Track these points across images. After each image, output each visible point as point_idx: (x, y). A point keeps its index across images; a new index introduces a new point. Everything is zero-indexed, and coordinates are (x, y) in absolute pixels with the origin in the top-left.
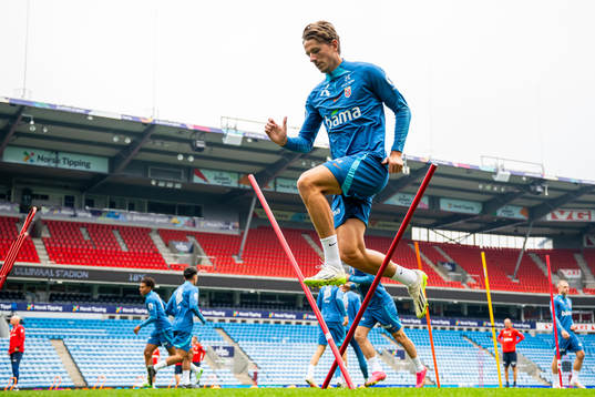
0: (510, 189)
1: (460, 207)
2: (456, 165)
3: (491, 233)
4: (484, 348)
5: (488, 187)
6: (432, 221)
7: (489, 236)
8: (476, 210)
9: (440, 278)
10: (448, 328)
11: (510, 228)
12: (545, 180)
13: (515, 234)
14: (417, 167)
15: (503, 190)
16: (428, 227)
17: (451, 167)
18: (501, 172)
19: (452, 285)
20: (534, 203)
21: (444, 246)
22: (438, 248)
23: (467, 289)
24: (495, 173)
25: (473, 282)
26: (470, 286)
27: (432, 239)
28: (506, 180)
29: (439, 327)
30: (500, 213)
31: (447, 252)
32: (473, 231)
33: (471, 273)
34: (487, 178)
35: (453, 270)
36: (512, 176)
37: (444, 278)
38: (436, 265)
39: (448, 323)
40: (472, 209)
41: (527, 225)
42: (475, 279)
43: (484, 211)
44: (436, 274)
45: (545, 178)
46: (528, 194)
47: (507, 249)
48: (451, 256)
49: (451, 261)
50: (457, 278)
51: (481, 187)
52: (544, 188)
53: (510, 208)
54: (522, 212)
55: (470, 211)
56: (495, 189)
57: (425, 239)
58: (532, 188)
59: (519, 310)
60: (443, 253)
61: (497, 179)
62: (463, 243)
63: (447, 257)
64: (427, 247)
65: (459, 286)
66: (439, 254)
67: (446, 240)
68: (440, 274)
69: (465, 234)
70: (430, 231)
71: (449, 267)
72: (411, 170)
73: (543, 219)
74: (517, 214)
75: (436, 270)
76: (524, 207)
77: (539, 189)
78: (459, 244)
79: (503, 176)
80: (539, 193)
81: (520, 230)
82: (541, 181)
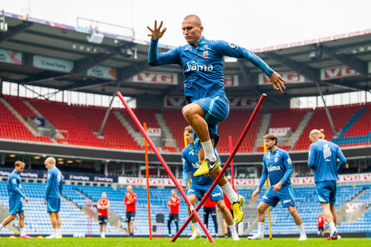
0: (102, 50)
1: (53, 65)
2: (53, 25)
3: (79, 91)
4: (70, 200)
5: (82, 48)
6: (23, 77)
7: (77, 93)
8: (68, 68)
9: (30, 133)
10: (35, 180)
11: (98, 87)
12: (136, 44)
13: (103, 93)
14: (14, 24)
15: (95, 51)
16: (19, 82)
17: (47, 26)
18: (94, 34)
19: (41, 139)
20: (123, 65)
21: (34, 101)
22: (27, 104)
23: (56, 144)
24: (90, 35)
25: (62, 137)
26: (59, 141)
27: (22, 94)
28: (100, 42)
29: (27, 179)
30: (90, 73)
31: (36, 107)
32: (62, 88)
33: (59, 129)
34: (81, 39)
35: (43, 125)
36: (105, 38)
37: (34, 133)
38: (26, 120)
39: (36, 175)
40: (64, 67)
41: (115, 85)
42: (63, 134)
43: (75, 70)
44: (26, 128)
45: (135, 42)
46: (119, 56)
47: (94, 107)
48: (39, 111)
49: (40, 115)
50: (46, 132)
51: (74, 47)
52: (133, 52)
53: (100, 68)
54: (110, 73)
55: (61, 69)
56: (88, 49)
57: (14, 93)
58: (123, 51)
59: (102, 165)
60: (32, 108)
61: (91, 40)
62: (52, 99)
63: (36, 112)
64: (17, 101)
65: (48, 140)
66: (28, 108)
67: (36, 96)
68: (30, 129)
69: (54, 90)
70: (20, 86)
71: (38, 122)
72: (8, 27)
73: (129, 80)
74: (106, 74)
75: (26, 124)
76: (113, 67)
77: (129, 53)
78: (47, 99)
79: (96, 38)
80: (129, 56)
81: (107, 89)
82: (131, 45)
